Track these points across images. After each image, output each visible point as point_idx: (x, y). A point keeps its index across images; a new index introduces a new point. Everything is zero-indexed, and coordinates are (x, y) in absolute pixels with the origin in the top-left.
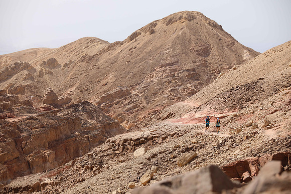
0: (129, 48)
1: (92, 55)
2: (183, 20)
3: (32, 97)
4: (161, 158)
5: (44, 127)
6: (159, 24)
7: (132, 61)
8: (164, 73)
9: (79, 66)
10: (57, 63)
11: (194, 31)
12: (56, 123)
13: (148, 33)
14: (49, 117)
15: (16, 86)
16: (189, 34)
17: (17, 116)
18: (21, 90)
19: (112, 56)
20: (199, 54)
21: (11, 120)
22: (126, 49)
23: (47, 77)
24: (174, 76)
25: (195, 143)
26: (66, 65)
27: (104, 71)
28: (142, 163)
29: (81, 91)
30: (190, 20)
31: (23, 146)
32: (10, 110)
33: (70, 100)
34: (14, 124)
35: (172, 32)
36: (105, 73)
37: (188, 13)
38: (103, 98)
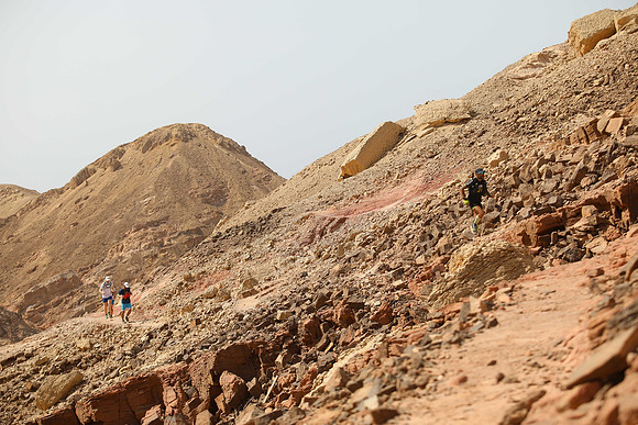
0: (75, 199)
1: (4, 216)
2: (173, 141)
6: (129, 152)
7: (82, 222)
8: (144, 240)
11: (195, 160)
13: (109, 169)
19: (43, 217)
20: (207, 202)
22: (68, 201)
24: (162, 245)
27: (29, 245)
35: (155, 163)
36: (31, 250)
37: (181, 127)
38: (28, 296)
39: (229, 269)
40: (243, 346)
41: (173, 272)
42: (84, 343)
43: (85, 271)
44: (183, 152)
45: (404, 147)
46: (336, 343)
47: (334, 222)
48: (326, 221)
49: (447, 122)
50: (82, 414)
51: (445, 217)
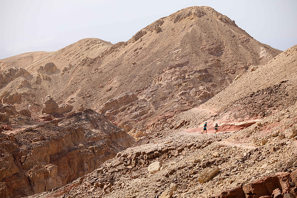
0: (134, 49)
1: (93, 57)
2: (192, 16)
3: (30, 106)
4: (180, 174)
5: (44, 139)
6: (166, 22)
7: (138, 63)
8: (174, 75)
9: (80, 71)
10: (56, 68)
11: (205, 28)
12: (57, 134)
13: (154, 32)
14: (49, 128)
15: (11, 94)
16: (199, 32)
17: (14, 128)
18: (18, 98)
19: (115, 58)
20: (211, 53)
21: (8, 133)
22: (130, 50)
23: (45, 84)
24: (184, 78)
25: (216, 157)
26: (66, 69)
27: (107, 75)
28: (160, 180)
29: (83, 98)
30: (200, 16)
31: (22, 161)
32: (6, 121)
33: (72, 107)
34: (12, 137)
35: (181, 29)
36: (108, 78)
37: (197, 8)
42: (216, 154)
44: (198, 23)
50: (246, 190)
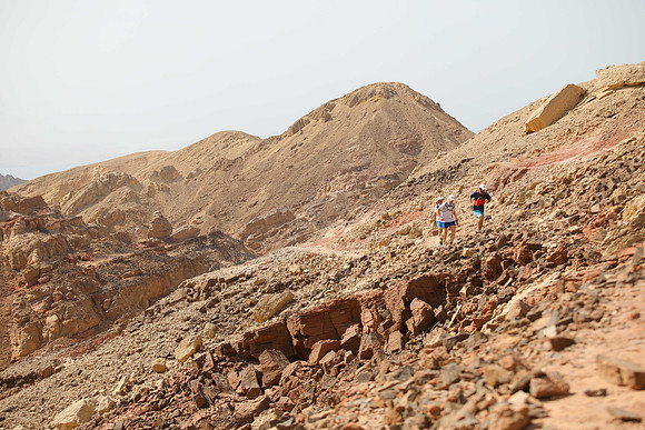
0: (291, 146)
1: (232, 158)
2: (377, 97)
4: (226, 307)
5: (141, 274)
6: (338, 105)
7: (297, 166)
8: (348, 182)
9: (213, 177)
10: (177, 174)
11: (395, 114)
12: (162, 266)
13: (321, 120)
15: (110, 212)
17: (97, 257)
18: (120, 218)
19: (264, 159)
20: (404, 151)
21: (86, 265)
22: (286, 146)
23: (160, 197)
25: (296, 274)
26: (191, 176)
27: (252, 183)
28: (189, 319)
29: (215, 217)
30: (388, 97)
31: (105, 307)
33: (199, 230)
35: (360, 117)
36: (253, 187)
37: (384, 85)
38: (249, 226)
39: (421, 210)
40: (432, 277)
41: (373, 211)
42: (295, 268)
43: (297, 207)
44: (385, 107)
45: (584, 107)
46: (515, 279)
47: (517, 173)
48: (510, 172)
49: (625, 85)
50: (292, 328)
51: (620, 171)
